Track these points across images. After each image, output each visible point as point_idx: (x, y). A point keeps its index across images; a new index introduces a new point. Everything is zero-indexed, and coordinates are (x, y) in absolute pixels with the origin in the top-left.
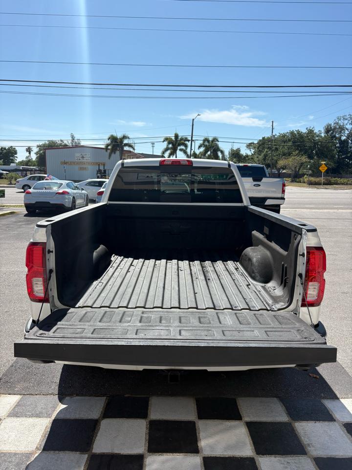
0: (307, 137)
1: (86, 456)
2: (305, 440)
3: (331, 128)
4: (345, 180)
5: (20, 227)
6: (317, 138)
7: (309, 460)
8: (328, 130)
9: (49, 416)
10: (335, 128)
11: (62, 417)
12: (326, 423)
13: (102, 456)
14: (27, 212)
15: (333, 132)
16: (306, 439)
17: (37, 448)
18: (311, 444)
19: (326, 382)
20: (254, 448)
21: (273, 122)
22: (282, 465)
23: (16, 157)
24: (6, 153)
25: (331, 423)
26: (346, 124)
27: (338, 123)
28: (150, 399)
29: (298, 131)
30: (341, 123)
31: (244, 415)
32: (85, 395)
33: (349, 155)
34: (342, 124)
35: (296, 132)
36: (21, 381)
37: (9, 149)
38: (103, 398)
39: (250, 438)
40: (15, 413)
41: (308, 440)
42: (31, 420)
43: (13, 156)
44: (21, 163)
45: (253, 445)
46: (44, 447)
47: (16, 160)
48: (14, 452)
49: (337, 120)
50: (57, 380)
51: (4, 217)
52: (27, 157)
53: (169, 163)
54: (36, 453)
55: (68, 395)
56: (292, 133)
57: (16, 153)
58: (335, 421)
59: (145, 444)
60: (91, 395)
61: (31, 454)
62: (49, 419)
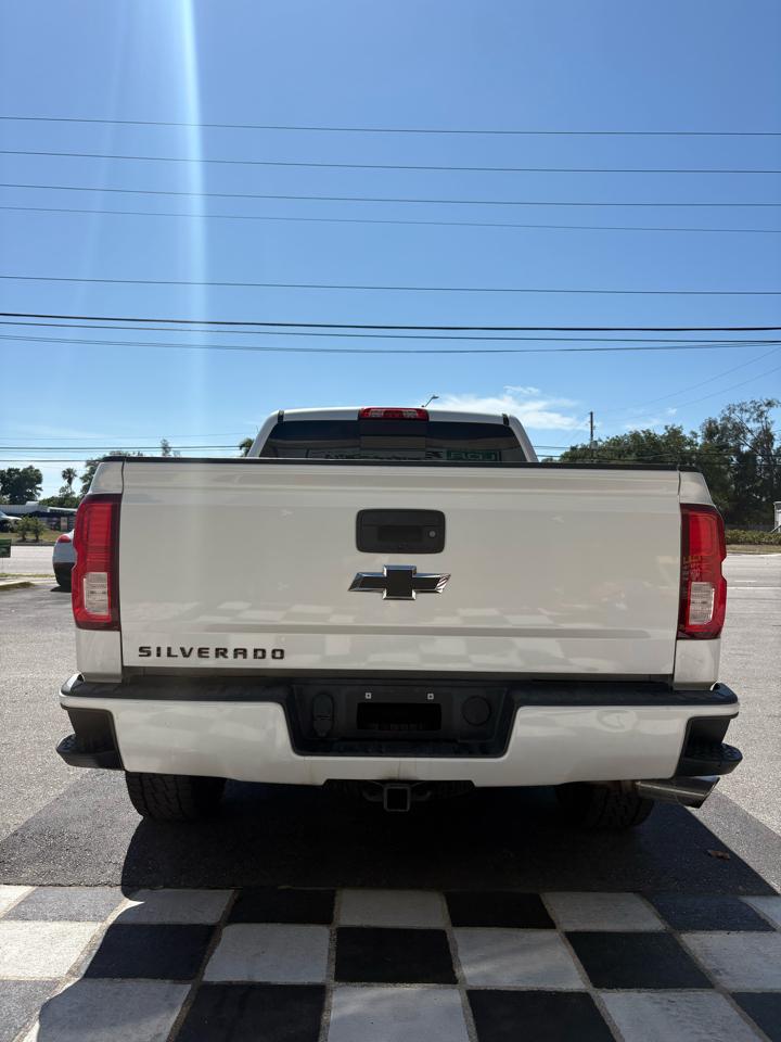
0: (667, 444)
1: (188, 987)
2: (707, 964)
3: (717, 427)
4: (756, 535)
5: (41, 607)
6: (688, 448)
7: (721, 997)
8: (711, 432)
9: (97, 918)
10: (725, 428)
11: (130, 920)
12: (755, 934)
13: (226, 988)
14: (58, 585)
15: (723, 435)
16: (709, 961)
17: (69, 972)
18: (723, 969)
19: (747, 867)
20: (586, 975)
21: (592, 414)
22: (657, 1006)
23: (40, 489)
24: (18, 479)
25: (765, 935)
26: (748, 421)
27: (730, 418)
28: (338, 892)
29: (648, 433)
30: (736, 417)
31: (561, 920)
32: (185, 887)
33: (758, 485)
34: (738, 420)
35: (642, 435)
36: (35, 861)
37: (25, 471)
38: (225, 891)
39: (577, 959)
40: (18, 914)
41: (713, 963)
42: (57, 926)
43: (33, 487)
44: (49, 502)
45: (583, 971)
46: (87, 972)
47: (39, 495)
48: (16, 979)
49: (727, 413)
50: (120, 858)
51: (6, 592)
52: (63, 489)
53: (378, 415)
54: (68, 981)
55: (145, 887)
56: (635, 436)
57: (39, 480)
58: (774, 930)
59: (328, 968)
60: (199, 887)
61: (55, 983)
62: (99, 924)
